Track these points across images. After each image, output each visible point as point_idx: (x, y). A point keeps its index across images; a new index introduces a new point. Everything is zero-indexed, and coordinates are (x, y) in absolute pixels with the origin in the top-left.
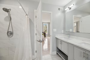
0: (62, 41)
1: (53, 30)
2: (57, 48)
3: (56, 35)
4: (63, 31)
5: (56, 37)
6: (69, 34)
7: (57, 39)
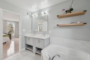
0: (29, 38)
1: (22, 30)
2: (26, 44)
3: (25, 34)
4: (30, 31)
5: (25, 36)
6: (35, 33)
7: (26, 37)
